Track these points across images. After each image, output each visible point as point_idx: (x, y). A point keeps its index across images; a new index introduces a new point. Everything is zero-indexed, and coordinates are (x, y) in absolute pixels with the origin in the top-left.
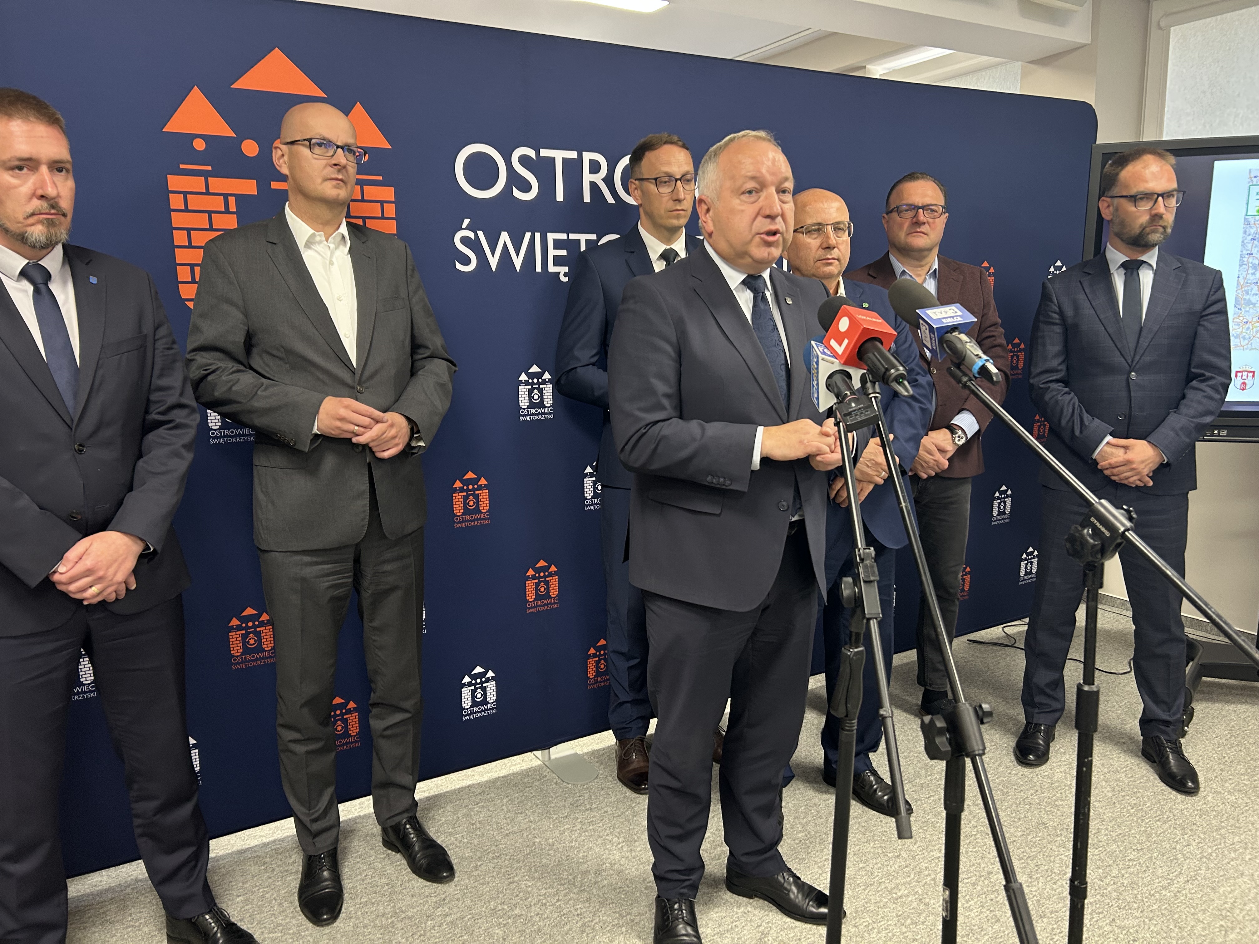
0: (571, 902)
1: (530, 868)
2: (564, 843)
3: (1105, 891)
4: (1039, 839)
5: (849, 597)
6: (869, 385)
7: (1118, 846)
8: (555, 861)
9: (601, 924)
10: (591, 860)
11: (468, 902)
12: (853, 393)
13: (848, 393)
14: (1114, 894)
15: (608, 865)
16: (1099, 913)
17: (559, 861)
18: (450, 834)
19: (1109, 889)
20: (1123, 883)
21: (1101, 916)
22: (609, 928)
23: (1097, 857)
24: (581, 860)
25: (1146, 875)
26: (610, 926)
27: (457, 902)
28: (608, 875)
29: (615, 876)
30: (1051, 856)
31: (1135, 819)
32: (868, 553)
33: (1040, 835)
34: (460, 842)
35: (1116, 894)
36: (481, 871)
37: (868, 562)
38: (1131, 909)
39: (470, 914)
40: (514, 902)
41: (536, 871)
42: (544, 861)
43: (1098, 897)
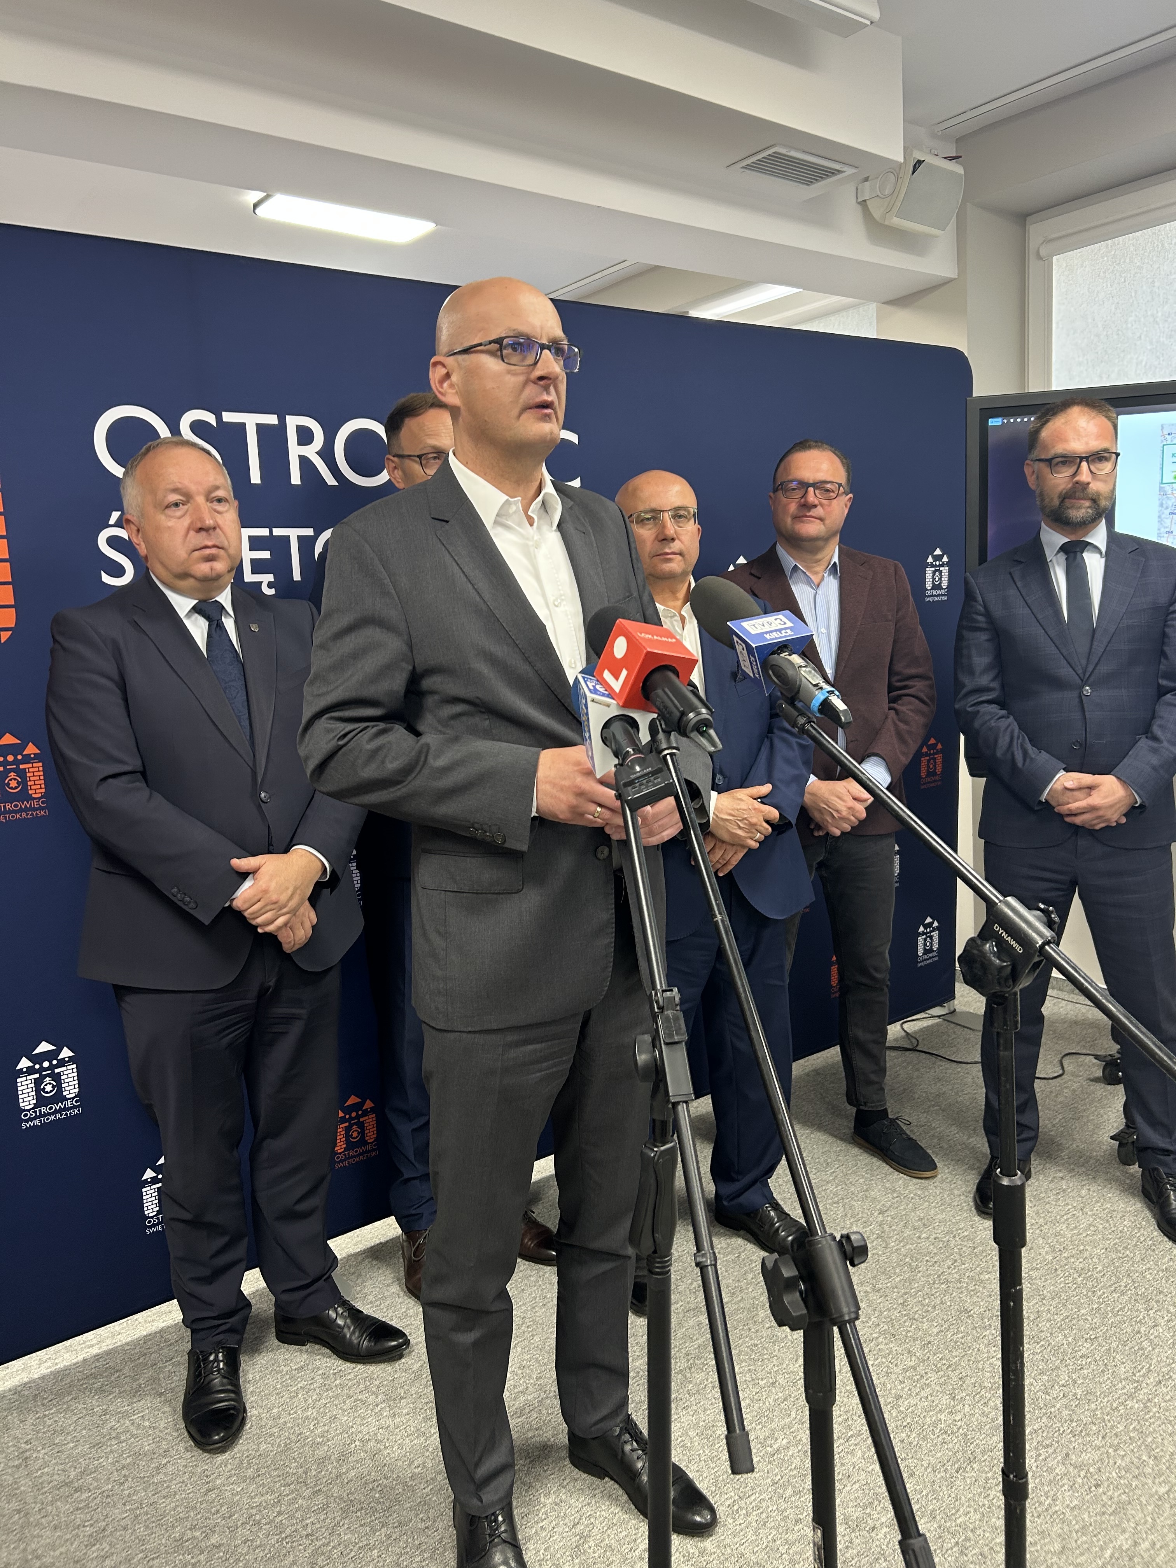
0: (298, 1515)
1: (241, 1463)
2: (295, 1413)
3: (1053, 1410)
4: (961, 1335)
5: (646, 1066)
6: (661, 736)
7: (1065, 1336)
8: (279, 1445)
9: (341, 1548)
10: (333, 1438)
11: (141, 1530)
12: (637, 750)
13: (630, 750)
14: (1066, 1412)
15: (357, 1443)
16: (1048, 1446)
17: (285, 1446)
18: (125, 1415)
19: (1058, 1406)
20: (1075, 1394)
21: (1050, 1450)
22: (353, 1554)
23: (1039, 1357)
24: (319, 1440)
25: (1105, 1378)
26: (355, 1549)
27: (123, 1532)
28: (357, 1461)
29: (368, 1462)
30: (978, 1362)
31: (1084, 1291)
32: (669, 998)
33: (962, 1329)
34: (138, 1427)
35: (1067, 1412)
36: (166, 1474)
37: (669, 1013)
38: (1088, 1434)
39: (142, 1551)
40: (211, 1522)
41: (249, 1466)
42: (263, 1447)
43: (1044, 1419)
